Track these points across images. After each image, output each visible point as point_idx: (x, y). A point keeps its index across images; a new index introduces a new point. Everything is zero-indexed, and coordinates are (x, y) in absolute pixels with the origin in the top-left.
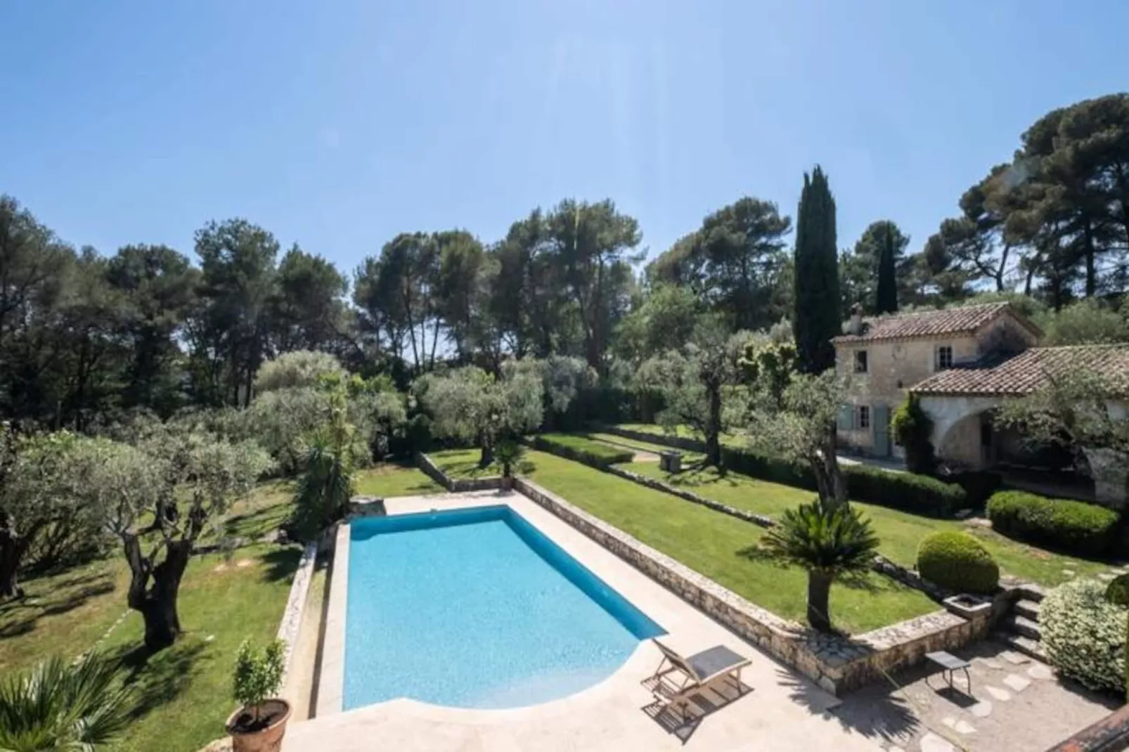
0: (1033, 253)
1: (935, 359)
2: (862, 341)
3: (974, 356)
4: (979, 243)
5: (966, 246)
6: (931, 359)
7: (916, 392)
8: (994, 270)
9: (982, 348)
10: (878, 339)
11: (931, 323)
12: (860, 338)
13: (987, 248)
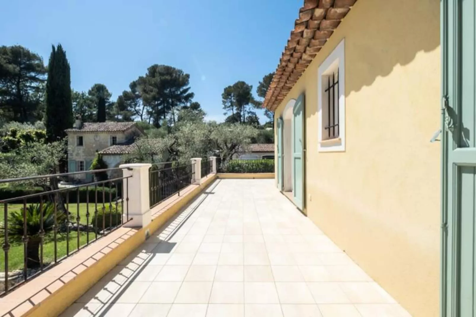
0: (151, 110)
1: (111, 142)
2: (80, 132)
3: (124, 141)
4: (136, 102)
5: (131, 102)
6: (109, 141)
7: (101, 154)
8: (140, 113)
9: (126, 138)
10: (88, 131)
11: (110, 127)
12: (79, 130)
13: (138, 105)
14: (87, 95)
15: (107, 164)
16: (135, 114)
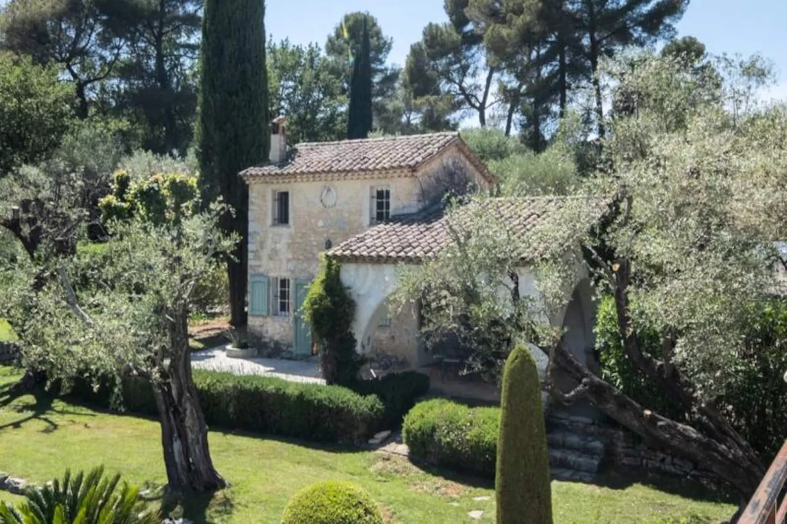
0: (513, 84)
1: (371, 210)
2: (282, 175)
3: (413, 206)
4: (463, 62)
5: (451, 64)
6: (367, 207)
7: (335, 256)
8: (477, 100)
9: (424, 194)
10: (303, 173)
11: (370, 155)
12: (281, 171)
13: (470, 71)
14: (323, 54)
15: (354, 297)
16: (457, 106)
